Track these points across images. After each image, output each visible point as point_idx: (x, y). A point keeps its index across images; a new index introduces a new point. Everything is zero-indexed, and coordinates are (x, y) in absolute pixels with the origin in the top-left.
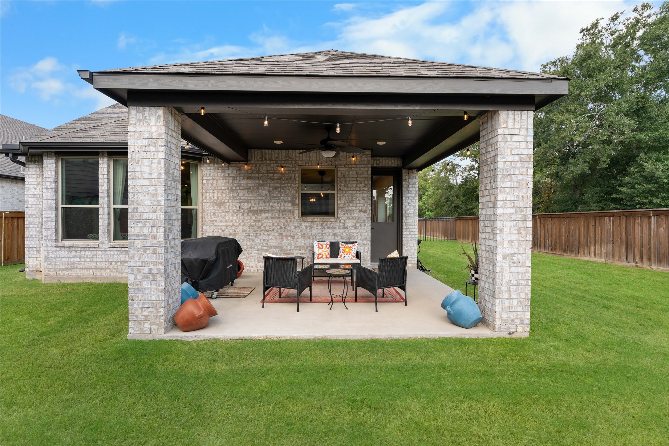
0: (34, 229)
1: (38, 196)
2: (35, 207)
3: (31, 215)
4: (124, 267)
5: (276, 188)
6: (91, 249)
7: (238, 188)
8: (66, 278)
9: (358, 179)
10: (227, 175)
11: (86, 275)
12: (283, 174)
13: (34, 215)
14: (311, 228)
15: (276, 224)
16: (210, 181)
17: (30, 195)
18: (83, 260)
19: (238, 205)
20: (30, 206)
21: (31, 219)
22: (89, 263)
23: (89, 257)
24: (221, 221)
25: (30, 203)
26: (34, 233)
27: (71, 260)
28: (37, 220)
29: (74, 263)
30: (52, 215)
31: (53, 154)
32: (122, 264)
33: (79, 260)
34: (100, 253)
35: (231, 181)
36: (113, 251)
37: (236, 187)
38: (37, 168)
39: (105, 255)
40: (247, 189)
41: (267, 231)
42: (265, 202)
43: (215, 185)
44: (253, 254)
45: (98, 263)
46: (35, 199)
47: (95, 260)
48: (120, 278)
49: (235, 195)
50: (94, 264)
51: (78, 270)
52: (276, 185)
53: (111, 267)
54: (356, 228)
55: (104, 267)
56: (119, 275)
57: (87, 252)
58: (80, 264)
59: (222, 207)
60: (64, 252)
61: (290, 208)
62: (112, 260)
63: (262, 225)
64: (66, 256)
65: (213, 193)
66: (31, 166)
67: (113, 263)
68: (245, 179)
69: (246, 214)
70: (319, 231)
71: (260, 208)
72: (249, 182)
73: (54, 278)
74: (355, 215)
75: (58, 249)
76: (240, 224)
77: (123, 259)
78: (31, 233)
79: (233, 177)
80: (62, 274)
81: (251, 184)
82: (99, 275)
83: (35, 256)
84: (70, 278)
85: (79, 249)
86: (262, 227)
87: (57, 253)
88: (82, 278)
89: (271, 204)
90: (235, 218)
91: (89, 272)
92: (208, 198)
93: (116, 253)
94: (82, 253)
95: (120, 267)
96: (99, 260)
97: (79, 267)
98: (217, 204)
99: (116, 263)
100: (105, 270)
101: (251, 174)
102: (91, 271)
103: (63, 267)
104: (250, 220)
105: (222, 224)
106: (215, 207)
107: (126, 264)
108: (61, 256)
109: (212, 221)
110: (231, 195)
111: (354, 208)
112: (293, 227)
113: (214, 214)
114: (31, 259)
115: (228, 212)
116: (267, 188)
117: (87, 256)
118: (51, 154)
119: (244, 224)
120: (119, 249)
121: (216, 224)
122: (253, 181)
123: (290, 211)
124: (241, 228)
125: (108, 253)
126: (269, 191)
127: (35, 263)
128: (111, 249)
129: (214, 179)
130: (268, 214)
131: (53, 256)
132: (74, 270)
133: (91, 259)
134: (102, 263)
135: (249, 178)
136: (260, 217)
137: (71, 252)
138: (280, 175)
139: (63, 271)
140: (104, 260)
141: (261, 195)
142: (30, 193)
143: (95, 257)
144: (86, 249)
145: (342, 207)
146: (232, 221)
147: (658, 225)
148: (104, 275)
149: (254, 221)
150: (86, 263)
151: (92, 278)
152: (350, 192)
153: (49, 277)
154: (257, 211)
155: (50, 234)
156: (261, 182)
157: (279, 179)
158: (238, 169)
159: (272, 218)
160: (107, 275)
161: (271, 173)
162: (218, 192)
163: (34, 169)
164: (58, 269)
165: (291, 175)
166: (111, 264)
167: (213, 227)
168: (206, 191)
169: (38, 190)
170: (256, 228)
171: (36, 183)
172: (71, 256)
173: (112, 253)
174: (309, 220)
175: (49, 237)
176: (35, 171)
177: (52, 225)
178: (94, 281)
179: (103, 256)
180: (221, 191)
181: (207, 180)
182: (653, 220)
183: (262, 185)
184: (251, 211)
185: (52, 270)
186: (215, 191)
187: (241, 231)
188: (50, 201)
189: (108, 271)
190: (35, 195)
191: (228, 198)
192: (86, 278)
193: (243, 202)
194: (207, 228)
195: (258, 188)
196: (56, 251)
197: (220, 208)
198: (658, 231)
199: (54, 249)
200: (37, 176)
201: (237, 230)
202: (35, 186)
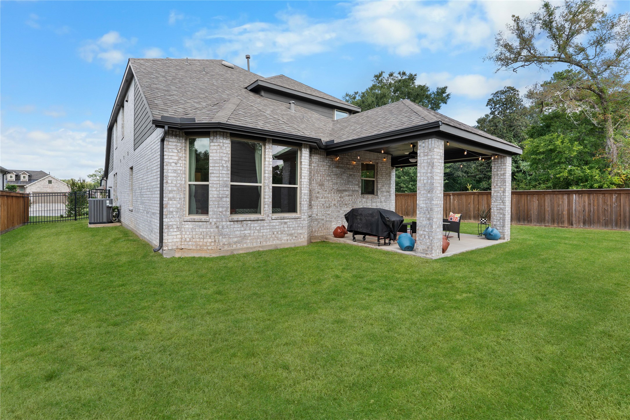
0: (174, 206)
1: (179, 172)
2: (175, 183)
3: (171, 192)
4: (283, 235)
5: (351, 175)
6: (259, 222)
7: (331, 174)
8: (238, 250)
9: (386, 172)
10: (325, 164)
11: (255, 245)
12: (354, 166)
13: (174, 191)
14: (367, 202)
15: (350, 200)
16: (316, 168)
17: (170, 170)
18: (252, 232)
19: (331, 186)
20: (169, 182)
21: (171, 195)
22: (258, 234)
23: (257, 228)
24: (322, 198)
25: (169, 178)
26: (174, 210)
27: (243, 232)
28: (178, 196)
29: (245, 235)
30: (227, 192)
31: (228, 135)
32: (282, 233)
33: (249, 232)
34: (266, 224)
35: (328, 169)
36: (276, 223)
37: (330, 173)
38: (178, 142)
39: (270, 226)
40: (336, 175)
41: (346, 204)
42: (345, 184)
43: (319, 170)
44: (339, 221)
45: (264, 234)
46: (175, 175)
47: (262, 231)
48: (280, 245)
49: (330, 178)
50: (261, 234)
51: (248, 241)
52: (351, 173)
53: (273, 236)
54: (385, 202)
55: (269, 237)
56: (279, 242)
57: (256, 225)
58: (250, 236)
59: (323, 187)
60: (237, 226)
61: (357, 189)
62: (275, 230)
63: (344, 200)
64: (239, 229)
65: (318, 176)
66: (171, 140)
67: (275, 233)
68: (335, 167)
69: (335, 193)
70: (370, 204)
71: (343, 188)
72: (337, 170)
73: (228, 250)
74: (385, 194)
75: (232, 223)
76: (332, 200)
77: (282, 229)
78: (171, 209)
79: (329, 166)
80: (234, 246)
81: (338, 171)
82: (264, 244)
83: (175, 233)
84: (242, 249)
85: (249, 222)
86: (344, 202)
87: (231, 227)
88: (251, 248)
89: (348, 186)
90: (330, 195)
91: (257, 242)
92: (315, 180)
93: (278, 224)
94: (252, 225)
95: (280, 236)
96: (265, 231)
97: (250, 238)
98: (320, 185)
99: (277, 233)
100: (269, 239)
101: (339, 164)
102: (259, 240)
103: (235, 240)
104: (337, 197)
105: (323, 200)
106: (319, 187)
107: (284, 233)
108: (235, 229)
109: (317, 197)
110: (328, 179)
111: (384, 190)
112: (358, 202)
113: (318, 193)
114: (170, 237)
115: (326, 191)
116: (346, 175)
117: (256, 228)
118: (227, 135)
119: (335, 200)
120: (280, 221)
121: (319, 200)
122: (339, 170)
123: (357, 191)
124: (333, 202)
125: (272, 224)
126: (348, 177)
127: (175, 240)
128: (274, 221)
129: (318, 166)
130: (347, 193)
131: (227, 230)
132: (244, 241)
133: (259, 231)
134: (267, 234)
135: (337, 167)
136: (343, 195)
137: (243, 225)
138: (352, 166)
139: (236, 243)
140: (269, 230)
141: (343, 179)
142: (171, 168)
143: (262, 228)
144: (256, 222)
145: (380, 189)
146: (328, 198)
147: (454, 200)
148: (268, 243)
149: (340, 197)
150: (255, 235)
151: (260, 247)
152: (383, 180)
153: (223, 250)
154: (341, 190)
155: (224, 209)
156: (343, 170)
157: (352, 169)
158: (331, 160)
159: (349, 196)
160: (271, 243)
161: (349, 165)
162: (320, 176)
163: (175, 144)
164: (231, 242)
165: (358, 167)
166: (274, 234)
167: (317, 202)
168: (314, 174)
169: (179, 165)
170: (340, 203)
171: (177, 158)
172: (242, 229)
173: (274, 224)
174: (366, 197)
175: (224, 213)
176: (176, 145)
177: (226, 201)
178: (261, 249)
179: (268, 228)
180: (322, 175)
181: (314, 166)
182: (452, 197)
183: (344, 172)
184: (339, 191)
185: (226, 243)
186: (319, 175)
187: (333, 205)
188: (225, 179)
189: (271, 239)
190: (175, 170)
191: (326, 181)
192: (254, 247)
193: (334, 184)
194: (314, 203)
195: (342, 175)
196: (230, 225)
197: (322, 188)
198: (454, 203)
199: (228, 223)
200: (178, 151)
201: (331, 204)
202: (176, 161)
